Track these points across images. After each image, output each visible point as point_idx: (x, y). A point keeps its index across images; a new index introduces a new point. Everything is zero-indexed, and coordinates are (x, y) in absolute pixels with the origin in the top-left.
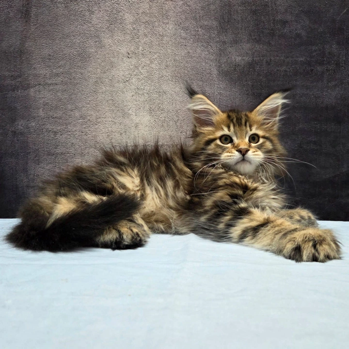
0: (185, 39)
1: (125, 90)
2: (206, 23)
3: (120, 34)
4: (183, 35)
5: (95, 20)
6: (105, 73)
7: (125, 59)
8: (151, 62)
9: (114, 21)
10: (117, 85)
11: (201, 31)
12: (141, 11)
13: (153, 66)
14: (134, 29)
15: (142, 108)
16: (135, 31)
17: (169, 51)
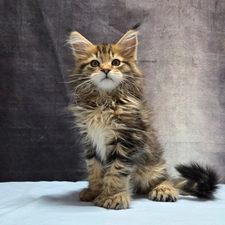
0: (203, 86)
1: (173, 113)
2: (212, 78)
3: (170, 84)
4: (202, 85)
5: (157, 78)
6: (162, 104)
7: (173, 97)
8: (187, 99)
9: (168, 78)
10: (169, 110)
11: (210, 83)
12: (181, 73)
13: (187, 100)
14: (178, 82)
15: (182, 123)
16: (178, 83)
17: (195, 93)
